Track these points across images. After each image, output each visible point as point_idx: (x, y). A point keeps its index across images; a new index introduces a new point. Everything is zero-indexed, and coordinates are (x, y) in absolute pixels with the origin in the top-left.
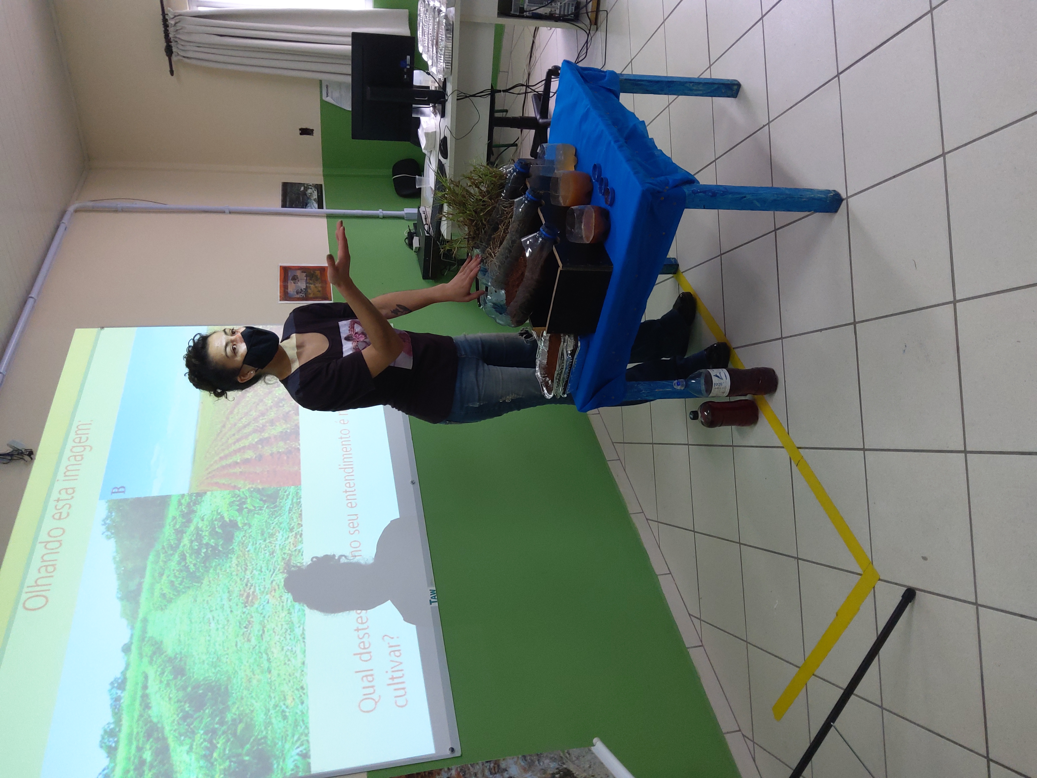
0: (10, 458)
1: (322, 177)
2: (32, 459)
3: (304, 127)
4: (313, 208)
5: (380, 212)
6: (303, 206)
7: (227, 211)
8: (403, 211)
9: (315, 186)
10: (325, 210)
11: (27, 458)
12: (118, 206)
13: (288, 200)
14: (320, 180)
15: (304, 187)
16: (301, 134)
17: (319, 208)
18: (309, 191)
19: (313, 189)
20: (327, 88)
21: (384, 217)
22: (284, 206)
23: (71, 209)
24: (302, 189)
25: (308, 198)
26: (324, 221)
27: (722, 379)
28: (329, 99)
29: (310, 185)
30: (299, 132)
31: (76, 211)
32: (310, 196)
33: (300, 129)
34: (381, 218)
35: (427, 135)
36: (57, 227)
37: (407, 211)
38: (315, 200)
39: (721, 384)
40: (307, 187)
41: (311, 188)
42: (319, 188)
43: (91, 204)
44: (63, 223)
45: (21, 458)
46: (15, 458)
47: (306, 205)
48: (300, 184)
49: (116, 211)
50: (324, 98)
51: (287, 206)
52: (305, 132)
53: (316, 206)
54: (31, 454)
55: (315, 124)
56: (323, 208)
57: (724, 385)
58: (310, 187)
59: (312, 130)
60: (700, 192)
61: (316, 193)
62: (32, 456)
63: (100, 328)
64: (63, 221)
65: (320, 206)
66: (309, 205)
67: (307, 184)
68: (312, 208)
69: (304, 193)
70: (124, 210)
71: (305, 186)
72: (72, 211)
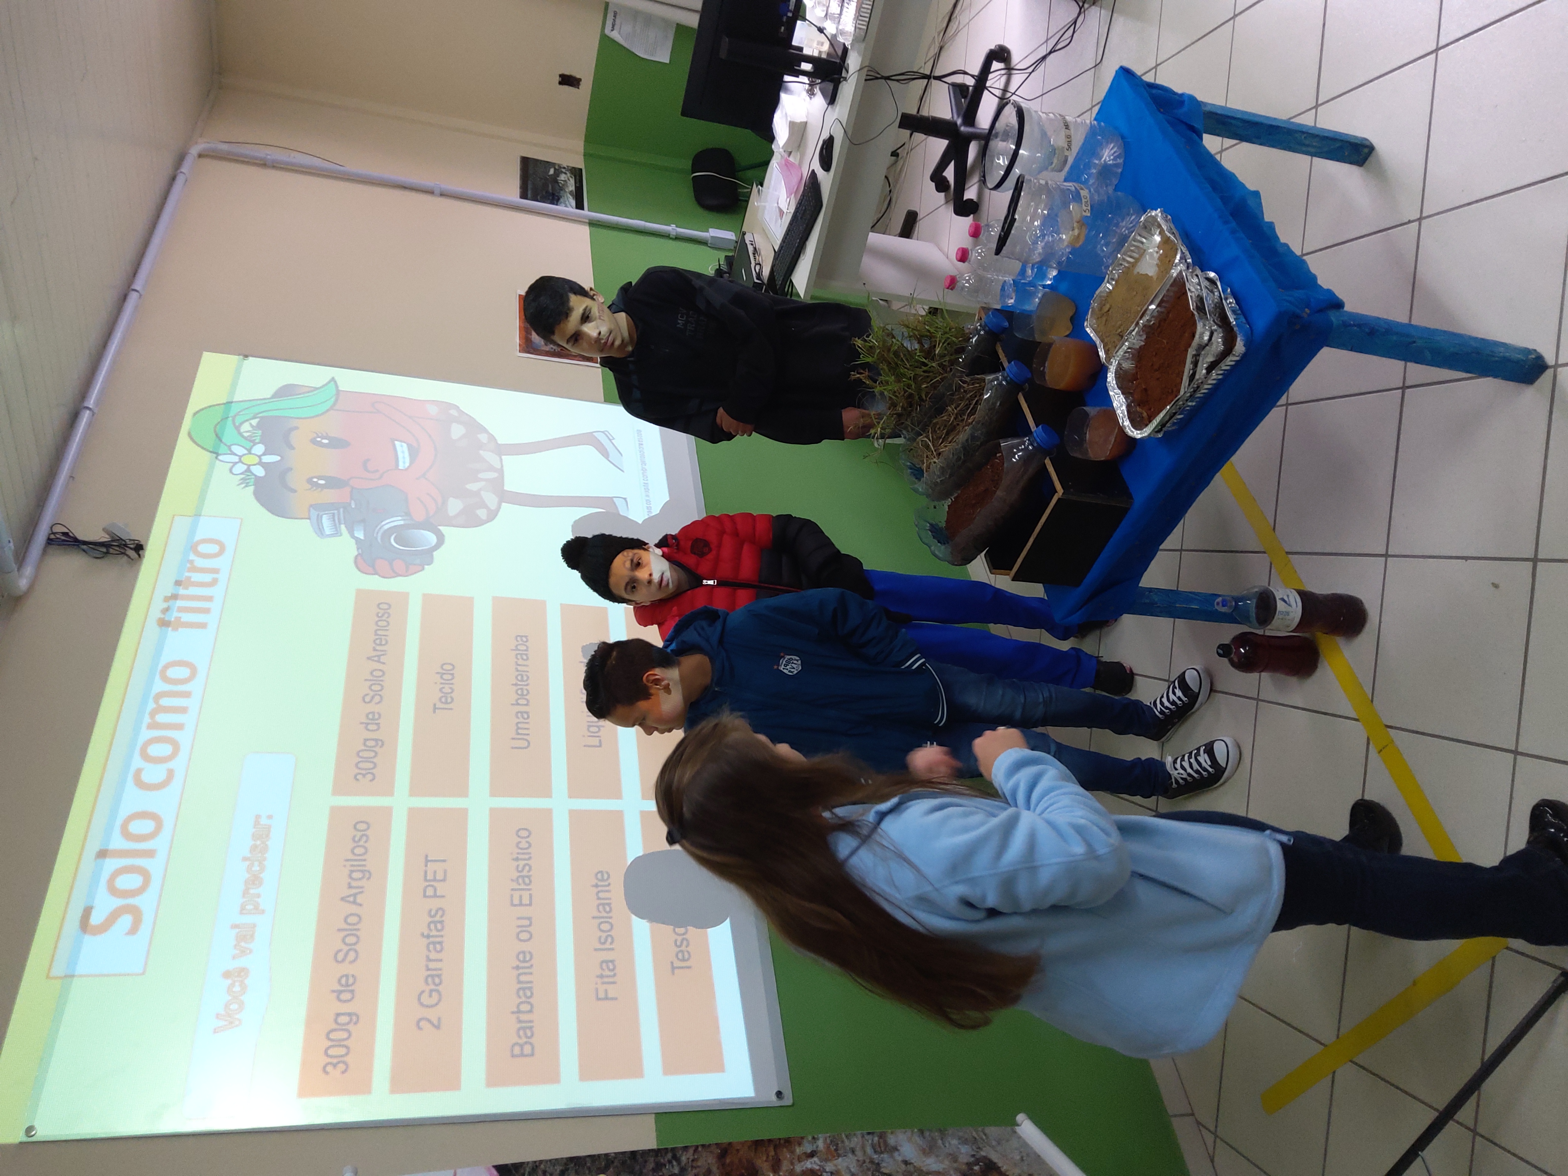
0: (104, 550)
1: (582, 157)
2: (139, 555)
3: (567, 73)
4: (568, 206)
5: (672, 229)
6: (553, 199)
7: (437, 191)
8: (708, 231)
9: (570, 170)
10: (586, 212)
11: (132, 553)
12: (269, 157)
13: (530, 186)
14: (578, 162)
15: (555, 169)
16: (560, 83)
17: (577, 207)
18: (563, 177)
19: (569, 175)
20: (615, 16)
21: (678, 238)
22: (524, 196)
23: (194, 151)
24: (552, 172)
25: (561, 189)
26: (584, 231)
27: (1290, 605)
28: (615, 35)
29: (564, 168)
30: (558, 79)
31: (200, 156)
32: (563, 185)
33: (561, 76)
34: (671, 239)
35: (792, 125)
36: (173, 178)
37: (714, 233)
38: (571, 193)
39: (1288, 613)
40: (559, 170)
41: (565, 173)
42: (577, 173)
43: (225, 147)
44: (181, 172)
45: (123, 553)
46: (111, 551)
47: (558, 199)
48: (548, 164)
49: (264, 164)
50: (607, 31)
51: (529, 196)
52: (568, 80)
53: (573, 203)
54: (139, 548)
55: (586, 72)
56: (582, 208)
57: (1292, 615)
58: (564, 170)
59: (580, 80)
60: (1354, 325)
61: (572, 181)
62: (141, 552)
63: (241, 357)
64: (183, 170)
65: (580, 206)
66: (562, 200)
67: (559, 166)
68: (566, 206)
69: (554, 180)
70: (275, 166)
71: (557, 167)
72: (196, 155)
